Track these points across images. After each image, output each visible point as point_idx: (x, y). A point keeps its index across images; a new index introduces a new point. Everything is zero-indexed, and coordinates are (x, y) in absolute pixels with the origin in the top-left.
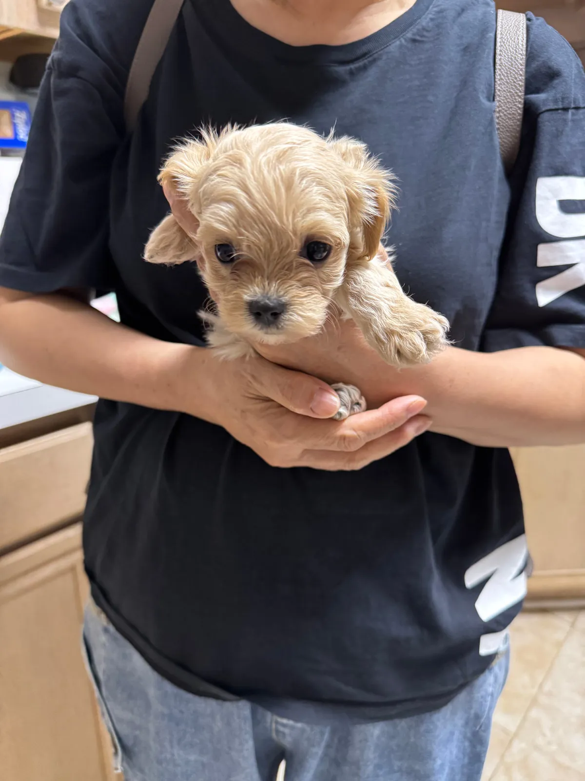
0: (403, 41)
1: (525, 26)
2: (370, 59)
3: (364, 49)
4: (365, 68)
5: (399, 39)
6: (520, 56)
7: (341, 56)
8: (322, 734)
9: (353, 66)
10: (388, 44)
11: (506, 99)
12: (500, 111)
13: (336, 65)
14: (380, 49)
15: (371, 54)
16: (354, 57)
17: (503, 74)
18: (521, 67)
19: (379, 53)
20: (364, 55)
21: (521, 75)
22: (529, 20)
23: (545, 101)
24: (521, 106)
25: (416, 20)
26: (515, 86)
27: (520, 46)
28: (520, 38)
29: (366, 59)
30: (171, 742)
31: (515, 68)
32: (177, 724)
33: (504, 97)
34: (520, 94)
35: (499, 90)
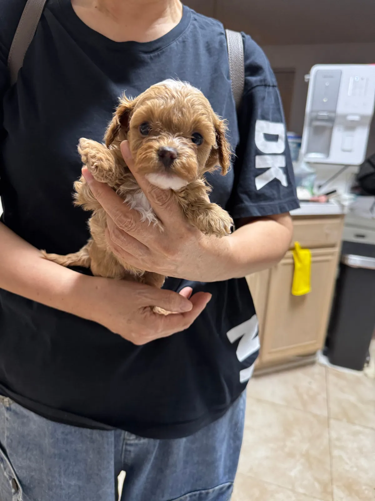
0: (178, 42)
1: (241, 40)
2: (161, 51)
3: (157, 45)
4: (159, 56)
5: (176, 41)
6: (240, 56)
7: (144, 49)
8: (154, 446)
9: (152, 55)
10: (170, 44)
11: (236, 79)
12: (233, 85)
13: (142, 53)
14: (166, 46)
15: (161, 49)
16: (151, 49)
17: (233, 65)
18: (242, 62)
19: (166, 48)
20: (157, 49)
21: (242, 67)
22: (243, 36)
23: (256, 81)
24: (243, 83)
25: (183, 31)
26: (239, 72)
27: (240, 51)
28: (240, 46)
29: (159, 51)
30: (59, 472)
31: (239, 62)
32: (64, 460)
33: (235, 77)
34: (242, 76)
35: (232, 74)
